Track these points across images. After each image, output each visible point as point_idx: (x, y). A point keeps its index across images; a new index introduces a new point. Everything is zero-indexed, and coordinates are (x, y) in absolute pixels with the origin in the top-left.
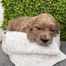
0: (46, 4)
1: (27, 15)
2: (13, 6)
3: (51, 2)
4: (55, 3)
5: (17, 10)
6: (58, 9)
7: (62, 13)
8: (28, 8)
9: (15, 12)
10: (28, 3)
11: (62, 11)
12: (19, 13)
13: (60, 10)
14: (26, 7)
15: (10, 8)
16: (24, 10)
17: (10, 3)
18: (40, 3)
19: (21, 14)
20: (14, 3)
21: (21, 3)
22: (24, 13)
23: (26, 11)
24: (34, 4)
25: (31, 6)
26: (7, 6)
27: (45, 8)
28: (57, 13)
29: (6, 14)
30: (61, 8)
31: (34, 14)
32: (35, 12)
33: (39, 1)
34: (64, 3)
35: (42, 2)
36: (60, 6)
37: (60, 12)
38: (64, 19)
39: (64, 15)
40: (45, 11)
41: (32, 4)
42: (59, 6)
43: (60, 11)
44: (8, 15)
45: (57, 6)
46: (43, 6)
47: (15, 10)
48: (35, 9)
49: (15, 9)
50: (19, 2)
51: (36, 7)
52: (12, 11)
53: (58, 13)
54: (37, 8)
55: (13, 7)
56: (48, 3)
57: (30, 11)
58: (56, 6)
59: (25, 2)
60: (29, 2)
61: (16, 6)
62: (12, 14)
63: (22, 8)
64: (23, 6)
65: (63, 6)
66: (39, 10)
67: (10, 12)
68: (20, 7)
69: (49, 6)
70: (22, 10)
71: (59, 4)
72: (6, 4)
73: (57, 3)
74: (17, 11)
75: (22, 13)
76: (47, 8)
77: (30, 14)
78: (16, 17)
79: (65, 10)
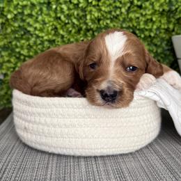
0: (113, 13)
1: (64, 41)
2: (24, 18)
3: (126, 8)
4: (135, 11)
5: (36, 28)
6: (142, 26)
7: (152, 35)
8: (66, 24)
9: (32, 35)
10: (67, 12)
11: (151, 30)
12: (42, 37)
13: (147, 27)
14: (60, 21)
15: (16, 25)
16: (56, 29)
17: (15, 12)
19: (46, 40)
20: (27, 12)
21: (46, 12)
22: (54, 38)
23: (61, 32)
24: (81, 14)
25: (75, 18)
26: (7, 20)
27: (112, 25)
28: (140, 36)
29: (5, 41)
30: (150, 25)
32: (85, 35)
33: (97, 7)
34: (156, 11)
35: (103, 9)
36: (148, 20)
37: (147, 33)
38: (155, 51)
39: (155, 41)
41: (78, 15)
42: (144, 19)
43: (147, 30)
44: (10, 42)
45: (141, 18)
47: (29, 29)
48: (84, 27)
49: (31, 26)
50: (41, 10)
51: (87, 21)
52: (23, 33)
53: (143, 36)
54: (90, 24)
55: (23, 21)
56: (118, 12)
57: (71, 31)
58: (138, 18)
59: (58, 9)
60: (69, 9)
61: (34, 18)
62: (23, 41)
63: (51, 24)
64: (52, 20)
65: (154, 19)
67: (17, 36)
70: (50, 28)
71: (146, 14)
72: (5, 14)
73: (142, 11)
74: (37, 32)
75: (50, 36)
76: (115, 24)
77: (72, 40)
78: (35, 47)
79: (158, 28)
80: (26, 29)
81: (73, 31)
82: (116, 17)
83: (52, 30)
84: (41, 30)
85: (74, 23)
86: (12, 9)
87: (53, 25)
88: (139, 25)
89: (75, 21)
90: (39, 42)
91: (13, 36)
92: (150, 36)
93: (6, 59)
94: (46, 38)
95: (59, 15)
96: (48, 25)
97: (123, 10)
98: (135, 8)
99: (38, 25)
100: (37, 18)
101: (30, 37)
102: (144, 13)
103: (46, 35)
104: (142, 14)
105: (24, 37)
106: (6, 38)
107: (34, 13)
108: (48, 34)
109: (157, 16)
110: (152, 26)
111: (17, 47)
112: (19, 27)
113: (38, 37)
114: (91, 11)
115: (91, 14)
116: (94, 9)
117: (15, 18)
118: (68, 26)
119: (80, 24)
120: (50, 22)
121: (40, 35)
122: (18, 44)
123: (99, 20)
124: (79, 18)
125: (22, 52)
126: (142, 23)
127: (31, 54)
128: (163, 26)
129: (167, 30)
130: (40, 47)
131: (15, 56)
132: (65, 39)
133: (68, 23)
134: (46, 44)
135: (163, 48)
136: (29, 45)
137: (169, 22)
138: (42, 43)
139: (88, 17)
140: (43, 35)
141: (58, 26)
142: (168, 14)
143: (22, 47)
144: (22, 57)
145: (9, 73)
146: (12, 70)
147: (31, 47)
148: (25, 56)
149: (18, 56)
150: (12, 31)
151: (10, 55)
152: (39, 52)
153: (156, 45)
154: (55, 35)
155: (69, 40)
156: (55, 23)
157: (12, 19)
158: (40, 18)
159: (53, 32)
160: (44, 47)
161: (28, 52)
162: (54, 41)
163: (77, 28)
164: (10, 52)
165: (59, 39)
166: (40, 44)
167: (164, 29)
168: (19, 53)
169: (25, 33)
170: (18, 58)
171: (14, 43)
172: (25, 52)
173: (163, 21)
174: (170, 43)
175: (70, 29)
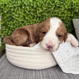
0: (48, 10)
1: (27, 22)
2: (11, 12)
3: (53, 8)
4: (57, 9)
5: (16, 17)
6: (60, 15)
7: (64, 19)
8: (28, 15)
9: (14, 19)
10: (29, 10)
11: (64, 17)
12: (19, 20)
13: (62, 16)
14: (26, 14)
15: (8, 15)
16: (24, 17)
17: (7, 10)
18: (42, 9)
20: (12, 10)
21: (20, 10)
22: (24, 20)
23: (27, 18)
24: (35, 10)
25: (32, 12)
26: (4, 13)
27: (47, 15)
29: (4, 22)
30: (63, 15)
31: (35, 21)
32: (36, 19)
33: (41, 8)
34: (66, 9)
35: (44, 8)
36: (62, 12)
39: (66, 21)
40: (47, 17)
41: (33, 11)
42: (61, 12)
43: (62, 17)
44: (6, 23)
45: (59, 12)
46: (45, 12)
47: (13, 17)
48: (36, 16)
50: (18, 9)
51: (37, 14)
52: (11, 18)
55: (11, 14)
56: (50, 10)
57: (30, 18)
58: (58, 12)
59: (25, 8)
60: (30, 8)
62: (11, 22)
63: (22, 15)
64: (23, 13)
65: (65, 12)
66: (41, 17)
67: (8, 20)
68: (19, 14)
69: (51, 12)
70: (22, 17)
71: (62, 10)
72: (3, 11)
73: (60, 9)
74: (16, 18)
75: (22, 20)
76: (49, 14)
77: (31, 21)
78: (16, 25)
79: (67, 16)
80: (12, 17)
81: (31, 17)
82: (49, 12)
83: (23, 17)
84: (18, 17)
85: (32, 14)
86: (6, 9)
87: (23, 15)
88: (59, 15)
89: (32, 13)
90: (17, 22)
91: (7, 20)
92: (63, 19)
93: (4, 29)
94: (20, 21)
95: (25, 11)
96: (21, 15)
97: (52, 9)
98: (57, 8)
99: (17, 15)
100: (16, 12)
101: (14, 20)
102: (61, 10)
103: (20, 19)
104: (60, 10)
105: (11, 20)
106: (4, 21)
107: (15, 10)
108: (21, 19)
109: (66, 11)
110: (64, 15)
111: (9, 24)
112: (9, 16)
113: (17, 20)
114: (39, 9)
115: (39, 10)
116: (40, 9)
117: (7, 13)
118: (29, 15)
119: (34, 14)
120: (22, 14)
121: (18, 19)
122: (9, 23)
123: (42, 13)
124: (34, 12)
125: (11, 27)
126: (60, 14)
127: (14, 27)
128: (69, 15)
129: (70, 17)
130: (18, 24)
131: (8, 28)
132: (28, 21)
133: (29, 14)
134: (20, 23)
135: (69, 24)
136: (13, 23)
137: (71, 13)
138: (19, 23)
139: (38, 12)
140: (19, 19)
141: (25, 16)
142: (71, 10)
143: (10, 25)
144: (11, 29)
145: (6, 35)
146: (7, 34)
147: (14, 24)
148: (12, 28)
149: (9, 28)
150: (6, 18)
151: (6, 28)
152: (18, 26)
153: (66, 23)
154: (24, 19)
155: (30, 21)
156: (24, 14)
157: (6, 13)
158: (18, 12)
159: (23, 18)
160: (19, 24)
161: (13, 26)
162: (24, 22)
163: (33, 17)
164: (6, 26)
165: (26, 21)
166: (18, 23)
167: (69, 16)
168: (9, 27)
169: (12, 19)
170: (9, 29)
171: (7, 23)
172: (12, 26)
173: (69, 13)
174: (72, 22)
175: (30, 17)
